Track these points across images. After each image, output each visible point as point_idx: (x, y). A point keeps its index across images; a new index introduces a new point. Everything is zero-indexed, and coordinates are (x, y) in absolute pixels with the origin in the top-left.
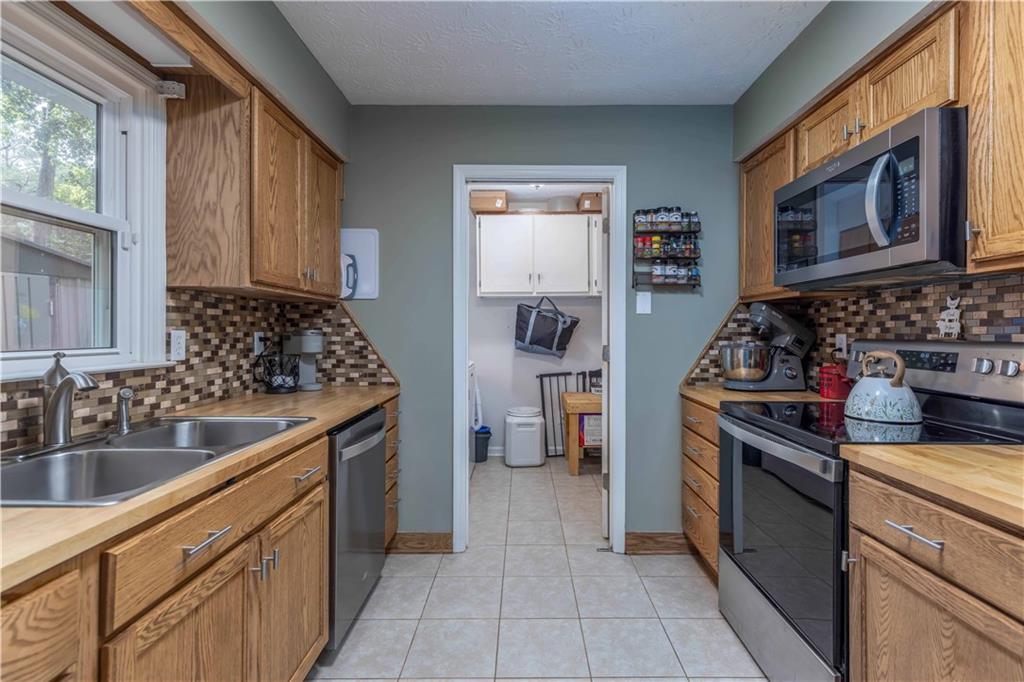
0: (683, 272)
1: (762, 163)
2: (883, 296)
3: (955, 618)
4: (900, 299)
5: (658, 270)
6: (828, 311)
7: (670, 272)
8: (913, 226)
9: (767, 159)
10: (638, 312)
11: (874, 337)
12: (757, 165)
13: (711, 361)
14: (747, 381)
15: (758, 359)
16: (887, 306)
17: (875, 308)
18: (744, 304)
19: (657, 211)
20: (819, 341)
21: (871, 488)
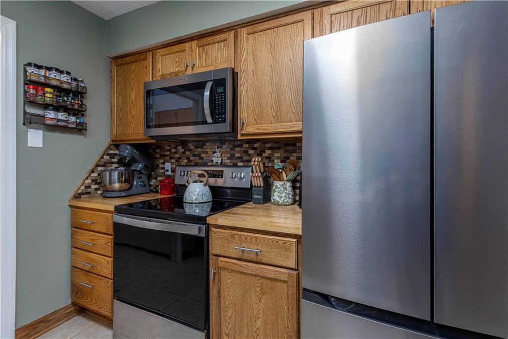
0: (73, 119)
1: (129, 63)
2: (189, 145)
3: (262, 277)
4: (196, 147)
5: (51, 114)
6: (161, 151)
7: (63, 118)
8: (223, 116)
9: (132, 62)
10: (29, 145)
11: (185, 164)
12: (125, 64)
13: (93, 181)
14: (120, 191)
15: (127, 178)
16: (190, 150)
17: (185, 151)
18: (113, 144)
19: (49, 69)
20: (155, 166)
21: (223, 234)
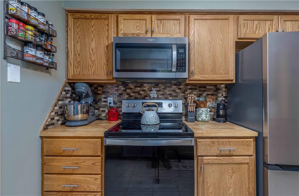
0: (47, 58)
2: (129, 85)
4: (135, 87)
11: (126, 98)
13: (56, 113)
14: (82, 120)
15: (87, 109)
17: (126, 89)
18: (68, 83)
